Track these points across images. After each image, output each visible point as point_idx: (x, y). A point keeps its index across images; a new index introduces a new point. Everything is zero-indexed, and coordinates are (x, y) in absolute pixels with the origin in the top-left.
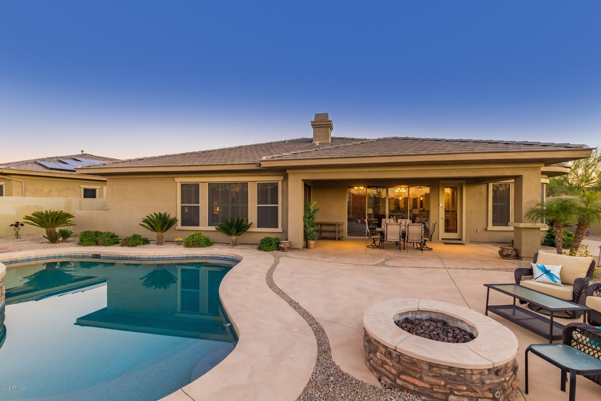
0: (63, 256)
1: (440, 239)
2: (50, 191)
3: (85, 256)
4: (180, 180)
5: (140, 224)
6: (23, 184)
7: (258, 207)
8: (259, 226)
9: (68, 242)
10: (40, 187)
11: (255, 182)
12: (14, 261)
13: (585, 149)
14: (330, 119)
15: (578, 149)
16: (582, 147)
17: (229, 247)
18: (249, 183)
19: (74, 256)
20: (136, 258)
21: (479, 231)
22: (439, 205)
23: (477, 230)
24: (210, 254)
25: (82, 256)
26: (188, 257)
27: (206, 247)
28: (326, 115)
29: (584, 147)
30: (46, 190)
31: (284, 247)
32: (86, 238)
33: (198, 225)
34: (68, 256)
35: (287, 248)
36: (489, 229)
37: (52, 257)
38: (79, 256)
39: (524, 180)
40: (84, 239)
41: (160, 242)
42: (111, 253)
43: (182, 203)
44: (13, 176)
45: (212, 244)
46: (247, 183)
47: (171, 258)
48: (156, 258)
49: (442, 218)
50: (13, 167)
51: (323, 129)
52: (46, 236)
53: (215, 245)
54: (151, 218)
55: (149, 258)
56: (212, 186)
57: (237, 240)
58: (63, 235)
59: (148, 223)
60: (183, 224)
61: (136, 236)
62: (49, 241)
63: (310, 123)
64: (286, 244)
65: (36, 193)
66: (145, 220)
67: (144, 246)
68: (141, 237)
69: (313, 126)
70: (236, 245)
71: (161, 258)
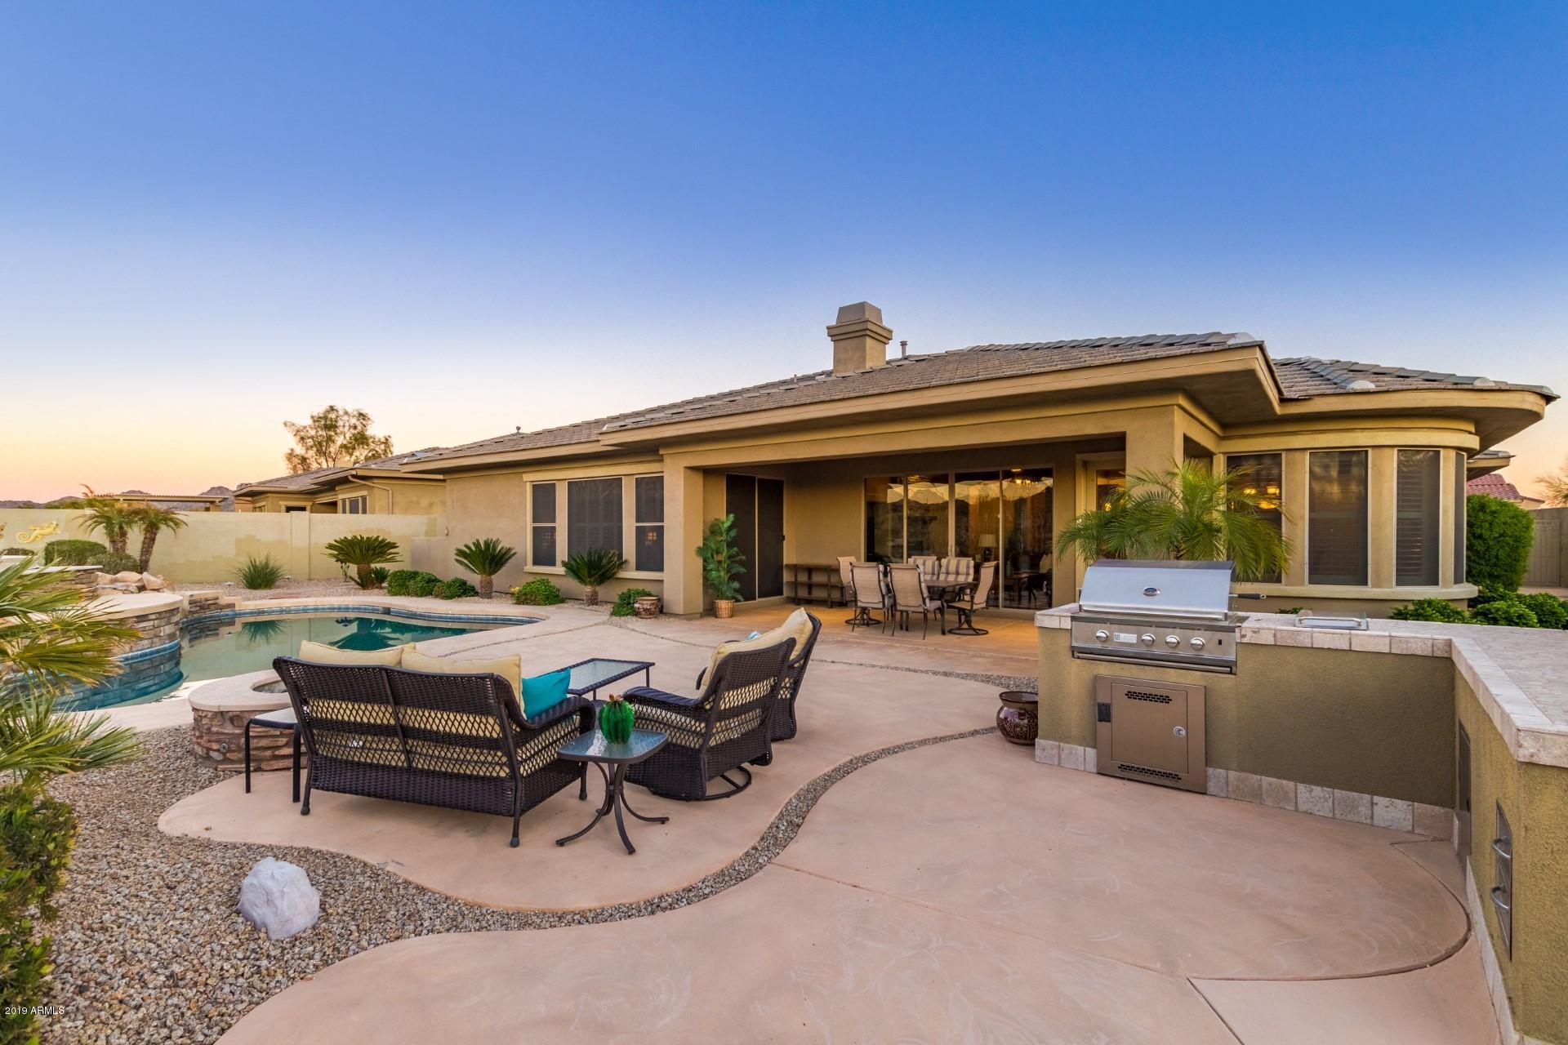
2: (431, 505)
3: (376, 610)
4: (532, 477)
5: (456, 560)
6: (391, 492)
7: (637, 527)
8: (639, 568)
9: (381, 588)
10: (415, 499)
11: (631, 477)
12: (285, 611)
17: (581, 606)
18: (624, 478)
19: (362, 609)
20: (426, 616)
22: (1075, 520)
25: (372, 610)
26: (496, 619)
27: (546, 604)
30: (425, 502)
31: (640, 609)
32: (396, 582)
33: (554, 564)
34: (357, 608)
38: (369, 609)
39: (1130, 446)
40: (394, 584)
41: (488, 593)
42: (400, 605)
43: (534, 521)
44: (375, 481)
45: (563, 601)
46: (622, 478)
47: (471, 619)
48: (450, 618)
50: (373, 466)
51: (854, 342)
52: (356, 577)
53: (568, 602)
54: (473, 548)
55: (441, 617)
56: (573, 485)
57: (595, 594)
58: (377, 577)
59: (466, 558)
60: (536, 563)
61: (456, 581)
62: (358, 586)
63: (826, 330)
64: (645, 602)
65: (409, 508)
66: (460, 553)
67: (464, 599)
68: (464, 583)
69: (836, 338)
70: (593, 604)
71: (458, 618)
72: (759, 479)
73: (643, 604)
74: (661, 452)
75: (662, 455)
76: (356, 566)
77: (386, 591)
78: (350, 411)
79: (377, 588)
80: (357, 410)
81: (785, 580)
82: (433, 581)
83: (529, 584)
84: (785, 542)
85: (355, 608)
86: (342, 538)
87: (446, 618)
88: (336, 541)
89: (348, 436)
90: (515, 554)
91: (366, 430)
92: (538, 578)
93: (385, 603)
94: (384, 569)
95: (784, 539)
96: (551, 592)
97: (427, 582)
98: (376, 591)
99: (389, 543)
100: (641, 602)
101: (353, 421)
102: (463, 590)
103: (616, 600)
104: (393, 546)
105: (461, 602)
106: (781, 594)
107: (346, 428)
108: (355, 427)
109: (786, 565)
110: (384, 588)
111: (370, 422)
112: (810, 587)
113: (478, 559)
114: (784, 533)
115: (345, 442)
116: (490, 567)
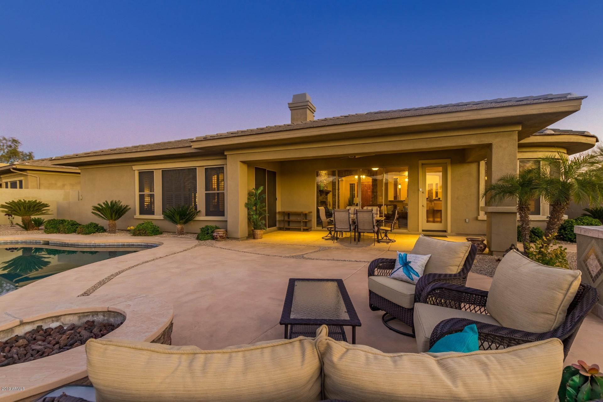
0: (20, 242)
1: (420, 230)
2: (64, 185)
3: (37, 242)
5: (93, 213)
6: (38, 178)
7: (206, 193)
8: (207, 214)
9: (39, 229)
11: (203, 167)
13: (570, 98)
14: (307, 99)
15: (559, 100)
16: (566, 97)
17: (174, 236)
18: (197, 168)
19: (28, 242)
20: (75, 245)
21: (467, 220)
22: (418, 190)
23: (466, 220)
24: (144, 242)
25: (35, 242)
26: (124, 245)
27: (152, 236)
28: (304, 95)
29: (569, 96)
30: (60, 184)
31: (216, 236)
32: (50, 226)
33: (153, 214)
34: (24, 242)
35: (220, 236)
36: (480, 218)
37: (9, 243)
38: (33, 242)
39: (494, 150)
40: (48, 227)
41: (113, 230)
42: (56, 239)
43: (140, 191)
44: (28, 172)
45: (161, 233)
46: (196, 168)
47: (107, 245)
48: (93, 246)
49: (423, 206)
50: (27, 164)
51: (301, 111)
52: (21, 224)
53: (164, 234)
54: (104, 206)
55: (86, 245)
56: (165, 172)
57: (182, 229)
58: (36, 223)
59: (99, 211)
60: (141, 213)
61: (91, 224)
62: (22, 229)
63: (288, 105)
64: (219, 232)
65: (50, 187)
66: (96, 208)
67: (97, 234)
68: (97, 225)
69: (291, 109)
70: (182, 234)
71: (98, 245)
72: (267, 170)
73: (219, 234)
74: (225, 154)
75: (226, 155)
76: (21, 217)
77: (43, 231)
78: (7, 138)
79: (36, 229)
80: (12, 138)
81: (277, 219)
82: (75, 225)
83: (141, 225)
84: (277, 201)
85: (22, 242)
86: (11, 201)
87: (90, 246)
88: (6, 203)
89: (6, 151)
90: (130, 208)
91: (18, 148)
92: (146, 221)
93: (45, 239)
94: (41, 218)
95: (276, 200)
96: (154, 228)
97: (72, 226)
98: (36, 231)
99: (43, 204)
100: (218, 232)
101: (9, 143)
102: (95, 229)
103: (199, 231)
104: (46, 205)
105: (96, 236)
106: (276, 226)
107: (5, 147)
108: (10, 146)
109: (279, 212)
110: (42, 229)
111: (20, 144)
112: (289, 222)
113: (108, 212)
114: (277, 197)
115: (4, 154)
116: (115, 216)
